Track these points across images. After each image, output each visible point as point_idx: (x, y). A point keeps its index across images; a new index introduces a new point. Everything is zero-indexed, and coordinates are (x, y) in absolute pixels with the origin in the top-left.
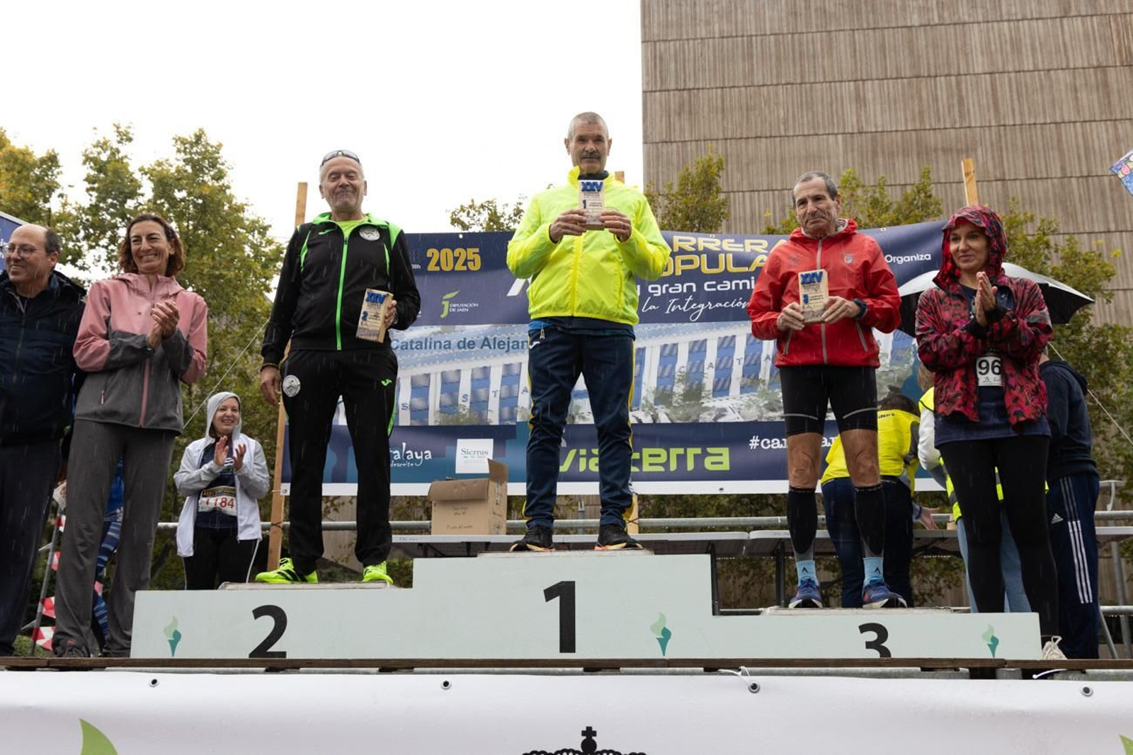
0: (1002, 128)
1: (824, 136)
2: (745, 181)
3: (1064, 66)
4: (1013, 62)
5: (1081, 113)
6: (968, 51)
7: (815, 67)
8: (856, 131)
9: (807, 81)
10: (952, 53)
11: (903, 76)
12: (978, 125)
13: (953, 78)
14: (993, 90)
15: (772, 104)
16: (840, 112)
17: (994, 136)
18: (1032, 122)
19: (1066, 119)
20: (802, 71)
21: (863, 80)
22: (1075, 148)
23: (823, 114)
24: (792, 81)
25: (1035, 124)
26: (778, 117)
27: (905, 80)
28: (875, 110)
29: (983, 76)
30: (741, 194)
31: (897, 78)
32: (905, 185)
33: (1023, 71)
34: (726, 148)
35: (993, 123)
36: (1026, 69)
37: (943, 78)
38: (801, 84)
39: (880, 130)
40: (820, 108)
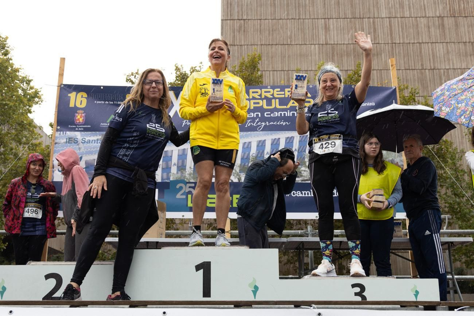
0: (394, 44)
1: (309, 45)
2: (271, 66)
3: (424, 16)
4: (400, 12)
5: (431, 39)
6: (379, 6)
7: (305, 11)
8: (324, 43)
9: (301, 18)
10: (372, 8)
11: (347, 17)
12: (383, 42)
13: (371, 20)
14: (390, 25)
15: (284, 29)
16: (317, 34)
17: (390, 48)
18: (408, 42)
19: (424, 41)
20: (299, 13)
21: (328, 19)
22: (428, 55)
23: (309, 34)
24: (294, 17)
25: (409, 43)
26: (287, 34)
27: (349, 19)
28: (334, 34)
29: (385, 19)
30: (268, 72)
31: (345, 18)
32: (347, 70)
33: (405, 17)
34: (262, 49)
35: (390, 42)
36: (406, 16)
37: (366, 19)
38: (299, 19)
39: (336, 43)
40: (307, 31)
